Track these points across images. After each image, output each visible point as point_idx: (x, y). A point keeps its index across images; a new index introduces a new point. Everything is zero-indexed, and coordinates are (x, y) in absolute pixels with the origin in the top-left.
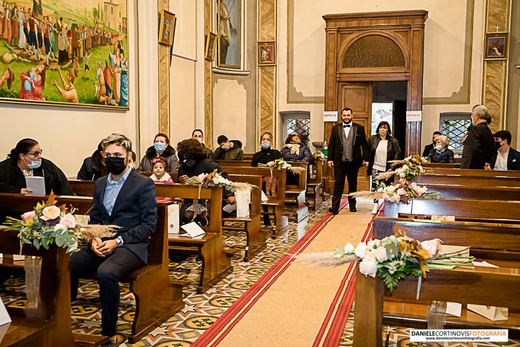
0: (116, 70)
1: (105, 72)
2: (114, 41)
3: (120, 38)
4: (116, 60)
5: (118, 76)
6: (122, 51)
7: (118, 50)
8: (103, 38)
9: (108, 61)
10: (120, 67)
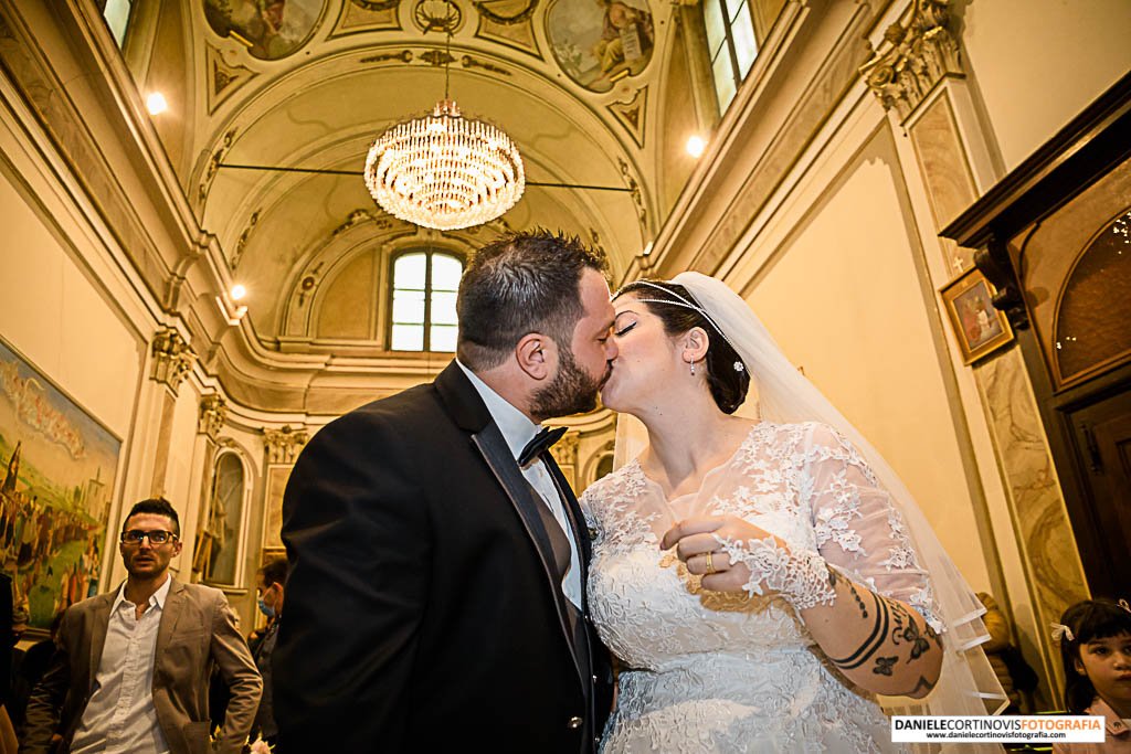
0: (85, 578)
1: (71, 581)
2: (90, 535)
3: (99, 531)
4: (87, 564)
5: (87, 586)
6: (96, 551)
7: (93, 549)
8: (79, 530)
9: (78, 563)
10: (91, 573)
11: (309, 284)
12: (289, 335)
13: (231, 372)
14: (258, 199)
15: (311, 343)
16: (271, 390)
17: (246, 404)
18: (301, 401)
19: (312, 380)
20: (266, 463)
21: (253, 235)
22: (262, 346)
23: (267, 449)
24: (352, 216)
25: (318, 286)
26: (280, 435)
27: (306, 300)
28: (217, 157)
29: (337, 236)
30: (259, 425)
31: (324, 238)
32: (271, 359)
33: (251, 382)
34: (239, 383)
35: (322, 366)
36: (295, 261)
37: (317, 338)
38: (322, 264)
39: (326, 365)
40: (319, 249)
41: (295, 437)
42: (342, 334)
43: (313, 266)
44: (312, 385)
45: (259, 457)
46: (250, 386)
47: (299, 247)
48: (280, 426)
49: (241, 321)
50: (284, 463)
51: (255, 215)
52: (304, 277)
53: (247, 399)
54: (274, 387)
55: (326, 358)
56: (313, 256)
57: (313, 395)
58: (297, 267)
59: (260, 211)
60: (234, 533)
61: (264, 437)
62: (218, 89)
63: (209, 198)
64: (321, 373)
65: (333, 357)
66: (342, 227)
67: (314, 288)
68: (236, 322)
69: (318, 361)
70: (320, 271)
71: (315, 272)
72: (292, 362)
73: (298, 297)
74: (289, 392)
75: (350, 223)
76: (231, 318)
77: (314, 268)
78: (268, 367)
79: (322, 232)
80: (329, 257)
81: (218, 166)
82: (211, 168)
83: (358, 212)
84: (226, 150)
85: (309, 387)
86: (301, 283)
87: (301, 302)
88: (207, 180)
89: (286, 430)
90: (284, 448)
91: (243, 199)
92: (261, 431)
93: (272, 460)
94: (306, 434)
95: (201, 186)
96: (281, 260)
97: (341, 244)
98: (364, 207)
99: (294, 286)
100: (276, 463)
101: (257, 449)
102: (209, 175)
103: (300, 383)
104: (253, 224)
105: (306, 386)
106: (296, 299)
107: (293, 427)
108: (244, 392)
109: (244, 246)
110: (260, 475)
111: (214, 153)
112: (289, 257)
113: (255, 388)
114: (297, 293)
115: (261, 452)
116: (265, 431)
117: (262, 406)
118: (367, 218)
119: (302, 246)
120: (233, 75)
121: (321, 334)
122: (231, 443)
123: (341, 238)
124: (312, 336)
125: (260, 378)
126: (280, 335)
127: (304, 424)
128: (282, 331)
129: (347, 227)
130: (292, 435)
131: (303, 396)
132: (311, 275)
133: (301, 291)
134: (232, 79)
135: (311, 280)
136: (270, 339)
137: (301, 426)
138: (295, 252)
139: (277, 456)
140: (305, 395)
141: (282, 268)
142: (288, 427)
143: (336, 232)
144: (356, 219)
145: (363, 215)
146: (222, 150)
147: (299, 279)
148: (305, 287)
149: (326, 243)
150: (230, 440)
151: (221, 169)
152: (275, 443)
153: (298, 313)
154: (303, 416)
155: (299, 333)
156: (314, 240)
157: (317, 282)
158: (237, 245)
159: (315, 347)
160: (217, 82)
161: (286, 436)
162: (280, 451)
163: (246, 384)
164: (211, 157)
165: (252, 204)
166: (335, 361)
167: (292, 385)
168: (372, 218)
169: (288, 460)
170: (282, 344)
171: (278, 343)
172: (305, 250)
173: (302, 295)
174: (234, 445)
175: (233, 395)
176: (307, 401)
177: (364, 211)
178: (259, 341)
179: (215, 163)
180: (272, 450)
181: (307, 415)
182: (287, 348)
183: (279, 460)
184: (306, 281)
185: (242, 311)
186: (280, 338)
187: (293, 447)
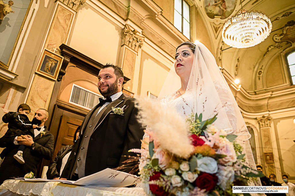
11: (260, 73)
12: (258, 89)
13: (243, 104)
14: (237, 55)
15: (265, 90)
16: (257, 106)
17: (250, 111)
18: (266, 108)
19: (268, 101)
20: (260, 128)
21: (239, 65)
22: (250, 94)
23: (259, 123)
24: (268, 49)
25: (263, 73)
26: (262, 118)
27: (260, 78)
28: (221, 48)
29: (265, 56)
30: (255, 117)
31: (261, 58)
32: (253, 97)
33: (250, 105)
34: (246, 106)
35: (270, 96)
36: (254, 68)
37: (267, 87)
38: (263, 66)
39: (271, 95)
40: (261, 62)
41: (267, 119)
42: (275, 84)
43: (260, 67)
44: (269, 102)
45: (257, 126)
46: (250, 106)
47: (254, 63)
48: (262, 116)
49: (240, 89)
50: (265, 127)
51: (238, 59)
52: (258, 71)
53: (250, 110)
54: (257, 105)
55: (271, 93)
56: (259, 65)
57: (270, 105)
58: (256, 69)
59: (239, 58)
60: (255, 149)
61: (257, 120)
62: (216, 32)
63: (222, 60)
64: (270, 98)
65: (273, 92)
66: (266, 53)
67: (262, 74)
68: (239, 90)
69: (268, 95)
70: (263, 68)
71: (261, 69)
72: (260, 97)
73: (258, 78)
74: (262, 106)
75: (268, 51)
76: (237, 89)
77: (260, 68)
78: (253, 100)
79: (260, 57)
80: (264, 63)
81: (222, 51)
82: (220, 52)
83: (270, 47)
84: (223, 46)
85: (268, 103)
86: (258, 74)
87: (259, 79)
88: (220, 55)
89: (263, 117)
90: (264, 122)
91: (233, 57)
92: (256, 119)
93: (261, 126)
94: (270, 117)
95: (219, 57)
96: (250, 69)
97: (267, 58)
98: (271, 44)
99: (256, 75)
100: (263, 127)
101: (256, 124)
102: (221, 54)
103: (265, 102)
104: (238, 62)
105: (267, 103)
106: (257, 78)
107: (265, 116)
108: (248, 108)
109: (237, 69)
110: (259, 131)
111: (220, 48)
112: (252, 67)
113: (252, 107)
114: (258, 77)
115: (258, 124)
116: (257, 118)
117: (255, 111)
118: (273, 47)
119: (255, 63)
120: (219, 26)
121: (268, 86)
122: (248, 123)
123: (267, 56)
124: (265, 88)
125: (252, 103)
126: (255, 90)
127: (269, 114)
128: (256, 89)
129: (267, 52)
130: (266, 118)
131: (266, 106)
132: (260, 70)
133: (258, 76)
134: (219, 28)
135: (261, 72)
136: (253, 92)
137: (268, 115)
138: (253, 65)
139: (262, 125)
140: (267, 106)
141: (251, 71)
142: (264, 116)
143: (264, 55)
144: (270, 49)
145: (272, 47)
146: (222, 47)
147: (257, 72)
148: (259, 74)
149: (262, 60)
150: (247, 122)
151: (223, 51)
152: (261, 121)
153: (259, 82)
154: (268, 112)
155: (261, 88)
156: (258, 60)
157: (262, 72)
158: (235, 69)
159: (267, 91)
160: (215, 30)
161: (264, 119)
162: (263, 124)
163: (248, 106)
164: (219, 49)
165: (236, 57)
166: (274, 93)
167: (262, 103)
168: (275, 47)
169: (266, 126)
170: (257, 92)
171: (255, 92)
172: (256, 64)
173: (259, 77)
174: (249, 124)
175: (245, 110)
176: (268, 107)
177: (272, 46)
178: (248, 93)
179: (221, 50)
180: (261, 123)
181: (269, 111)
182: (258, 93)
183: (264, 126)
184: (259, 72)
185: (240, 86)
186: (256, 91)
187: (267, 121)
